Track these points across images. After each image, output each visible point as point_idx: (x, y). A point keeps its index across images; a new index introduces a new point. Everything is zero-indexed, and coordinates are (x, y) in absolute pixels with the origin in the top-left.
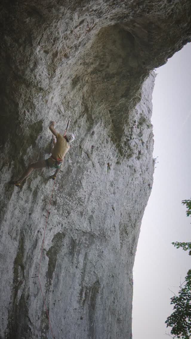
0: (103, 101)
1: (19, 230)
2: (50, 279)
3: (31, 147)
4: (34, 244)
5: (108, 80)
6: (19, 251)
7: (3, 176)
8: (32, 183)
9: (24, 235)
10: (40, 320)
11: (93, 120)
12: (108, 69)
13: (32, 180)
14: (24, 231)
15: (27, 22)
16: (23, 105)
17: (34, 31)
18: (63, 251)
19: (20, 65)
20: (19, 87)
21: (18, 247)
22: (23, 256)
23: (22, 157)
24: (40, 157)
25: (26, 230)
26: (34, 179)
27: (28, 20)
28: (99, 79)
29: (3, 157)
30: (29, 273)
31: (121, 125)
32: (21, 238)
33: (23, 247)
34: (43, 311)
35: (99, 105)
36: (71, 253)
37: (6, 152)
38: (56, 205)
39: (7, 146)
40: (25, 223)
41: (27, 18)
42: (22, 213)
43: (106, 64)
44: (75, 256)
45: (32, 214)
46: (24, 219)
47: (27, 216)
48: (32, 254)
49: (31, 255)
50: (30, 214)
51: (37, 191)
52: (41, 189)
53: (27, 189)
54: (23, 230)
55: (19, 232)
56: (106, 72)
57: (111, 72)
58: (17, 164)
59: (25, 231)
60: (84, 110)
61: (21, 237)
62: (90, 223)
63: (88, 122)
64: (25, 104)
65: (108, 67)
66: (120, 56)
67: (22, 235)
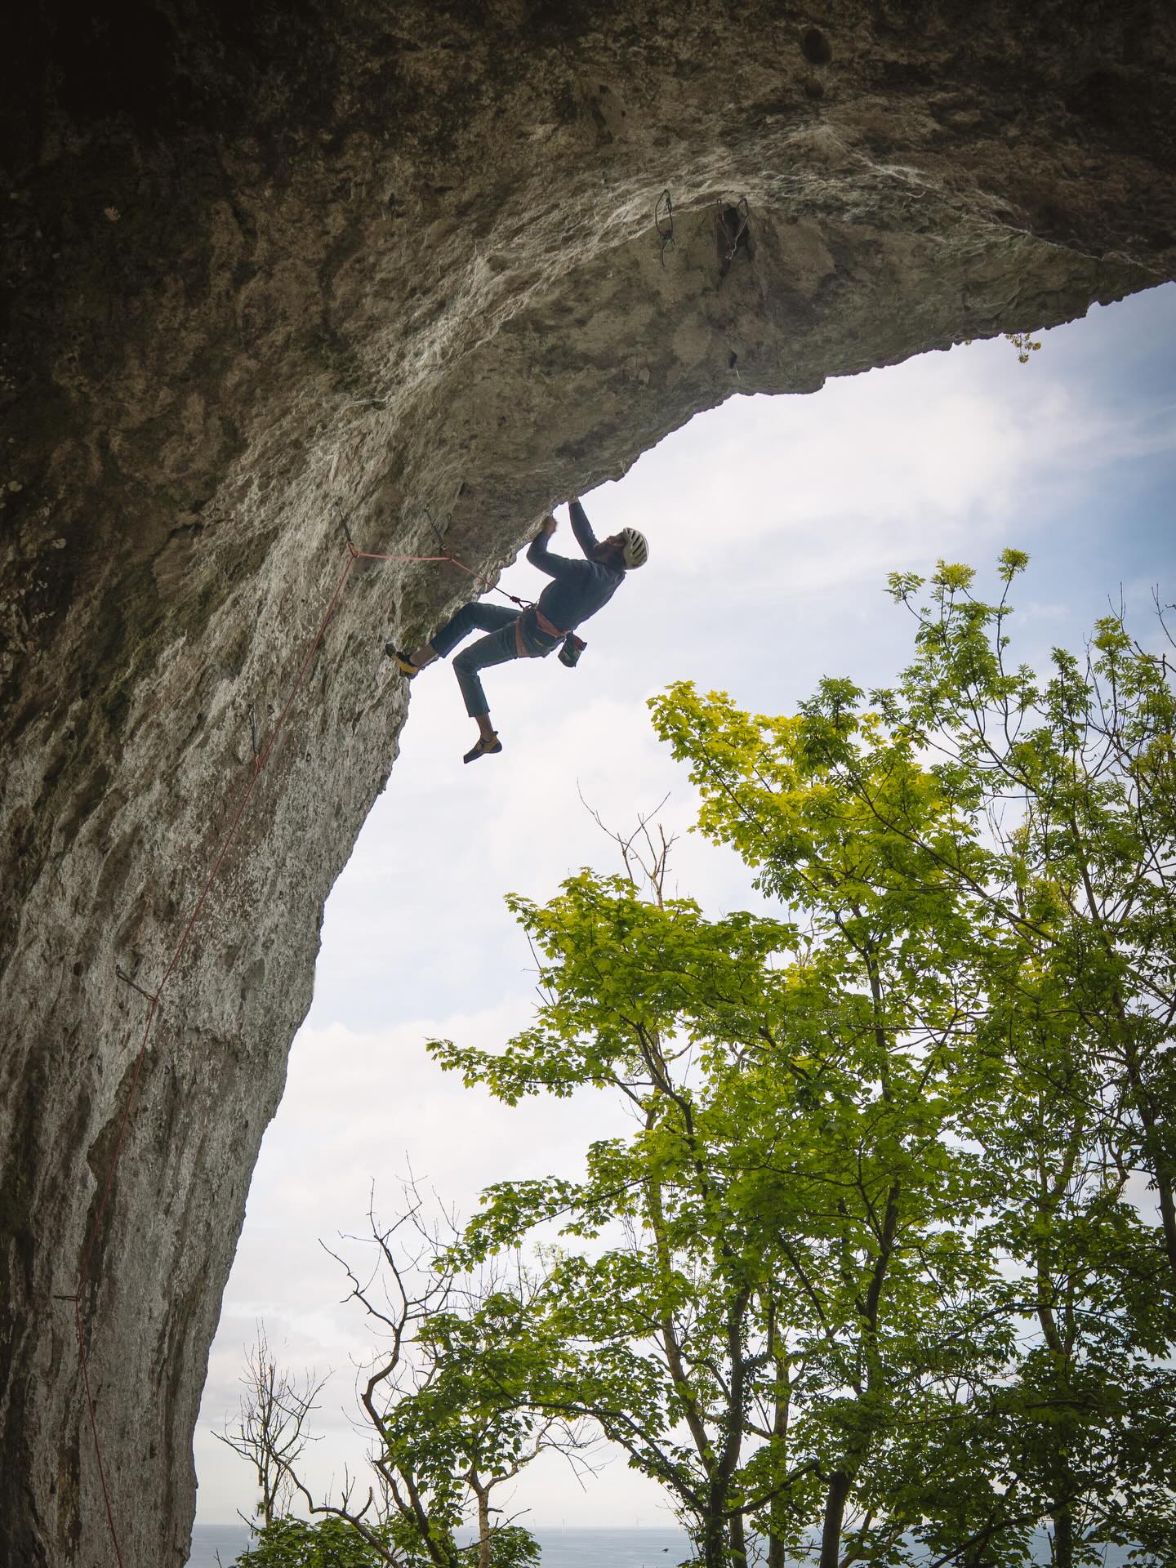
0: (473, 444)
1: (27, 1049)
2: (93, 1287)
3: (182, 641)
4: (69, 1121)
5: (548, 374)
6: (11, 1157)
7: (15, 769)
8: (118, 814)
9: (42, 1078)
10: (56, 1498)
11: (398, 520)
12: (575, 333)
13: (125, 801)
14: (47, 1054)
15: (534, 138)
16: (262, 455)
17: (535, 181)
18: (139, 1135)
19: (376, 294)
20: (299, 381)
21: (12, 1136)
22: (31, 1186)
23: (128, 684)
24: (197, 692)
25: (54, 1049)
26: (136, 796)
27: (540, 131)
28: (516, 357)
29: (40, 673)
30: (52, 1273)
31: (473, 554)
32: (24, 1093)
33: (35, 1142)
34: (62, 1446)
35: (445, 460)
36: (161, 1146)
37: (66, 647)
38: (170, 921)
39: (77, 620)
40: (53, 1011)
41: (543, 122)
42: (51, 966)
43: (580, 311)
44: (172, 1159)
45: (88, 966)
46: (53, 995)
47: (64, 976)
48: (67, 1176)
49: (61, 1178)
50: (78, 970)
51: (127, 856)
52: (147, 847)
53: (90, 841)
54: (42, 1049)
55: (24, 1059)
56: (560, 338)
57: (581, 347)
58: (94, 716)
59: (52, 1056)
60: (386, 471)
61: (27, 1086)
62: (243, 997)
63: (372, 524)
64: (270, 454)
65: (581, 323)
66: (653, 297)
67: (34, 1075)
